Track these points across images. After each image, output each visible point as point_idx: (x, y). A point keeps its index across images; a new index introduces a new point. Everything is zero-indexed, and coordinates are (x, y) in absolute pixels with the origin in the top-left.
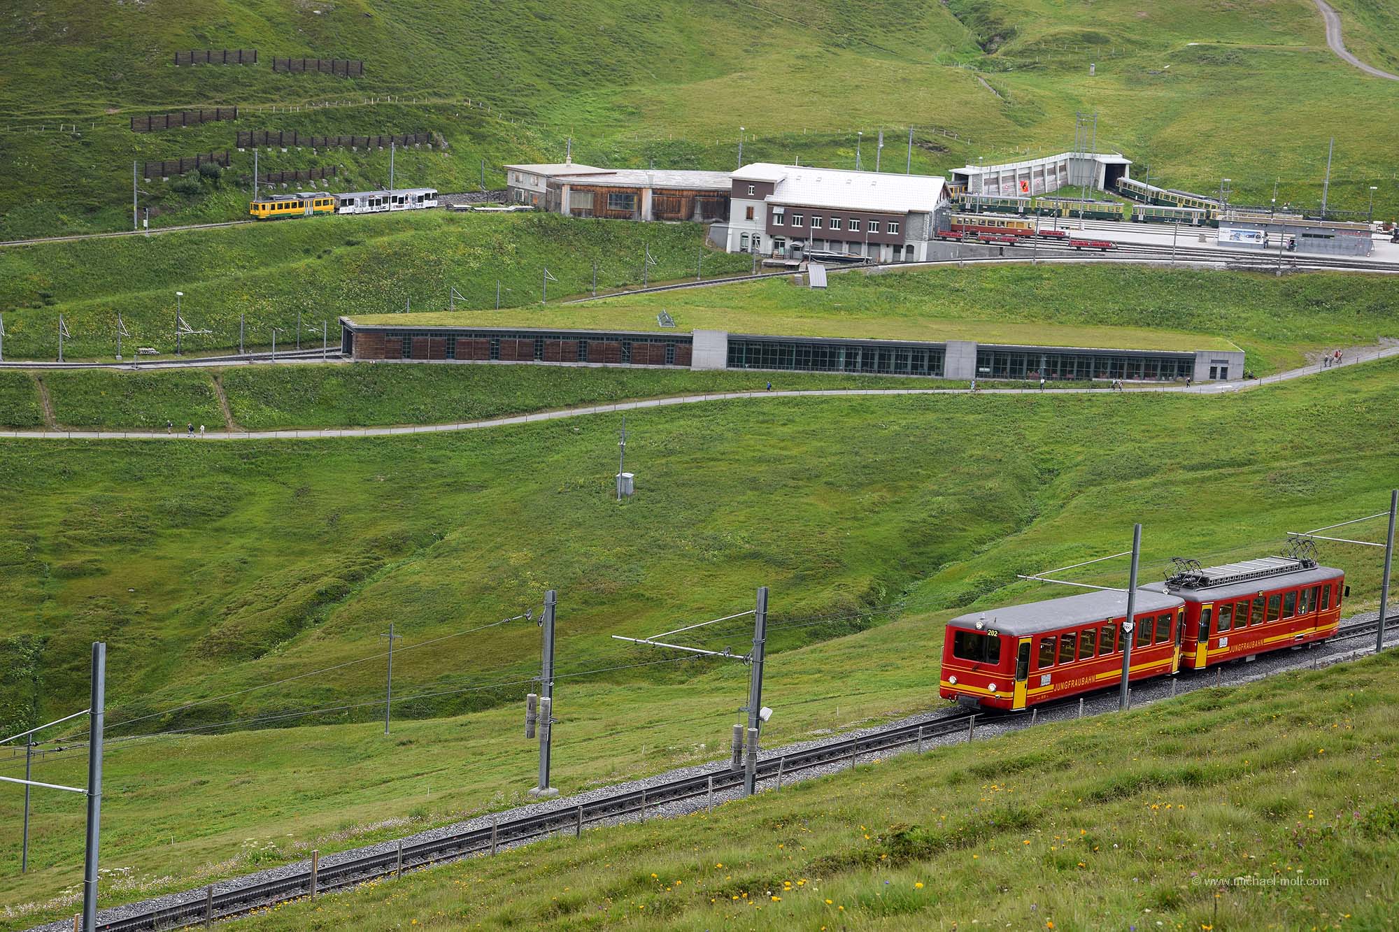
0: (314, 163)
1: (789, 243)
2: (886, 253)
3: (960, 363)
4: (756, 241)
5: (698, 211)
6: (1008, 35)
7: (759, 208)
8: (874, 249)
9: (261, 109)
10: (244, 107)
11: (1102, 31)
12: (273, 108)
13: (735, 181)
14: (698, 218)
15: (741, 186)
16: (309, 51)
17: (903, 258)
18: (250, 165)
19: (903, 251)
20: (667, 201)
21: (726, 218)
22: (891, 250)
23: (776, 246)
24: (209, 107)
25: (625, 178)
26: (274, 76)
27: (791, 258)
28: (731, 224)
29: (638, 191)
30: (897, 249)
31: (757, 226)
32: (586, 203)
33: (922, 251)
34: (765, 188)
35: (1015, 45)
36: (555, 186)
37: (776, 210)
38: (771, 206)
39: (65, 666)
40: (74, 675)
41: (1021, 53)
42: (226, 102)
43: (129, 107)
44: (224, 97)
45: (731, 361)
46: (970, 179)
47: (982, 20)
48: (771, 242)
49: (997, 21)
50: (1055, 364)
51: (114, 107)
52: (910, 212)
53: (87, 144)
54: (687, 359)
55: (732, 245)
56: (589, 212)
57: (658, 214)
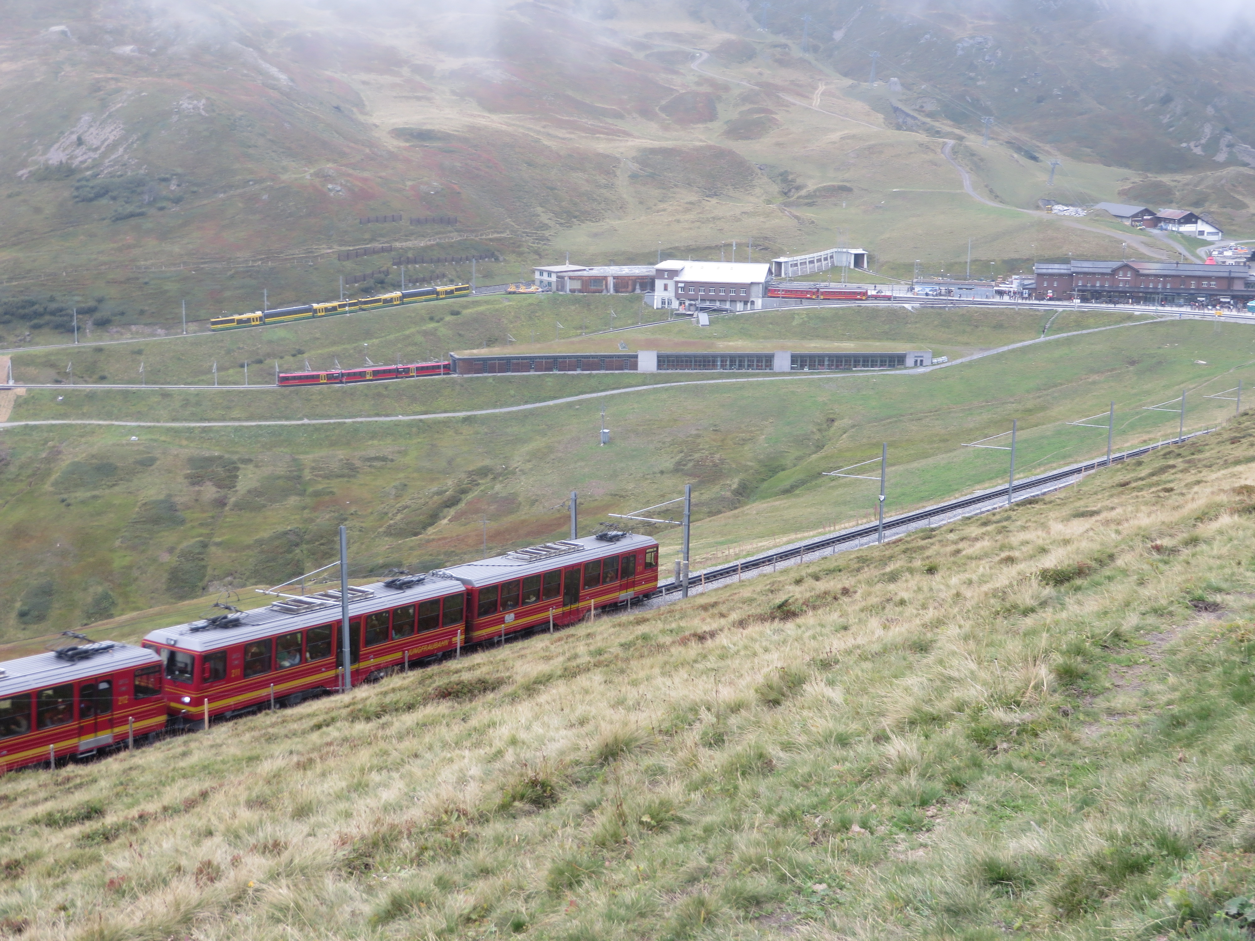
0: (433, 272)
1: (687, 303)
2: (739, 306)
3: (782, 362)
4: (670, 303)
5: (638, 287)
6: (798, 188)
7: (671, 284)
8: (733, 303)
9: (405, 244)
10: (398, 245)
11: (848, 185)
12: (409, 244)
13: (657, 270)
14: (638, 291)
15: (661, 273)
16: (429, 213)
17: (749, 308)
18: (400, 275)
19: (749, 304)
20: (622, 283)
21: (653, 289)
22: (742, 304)
23: (680, 304)
24: (377, 245)
25: (597, 271)
26: (411, 227)
27: (689, 310)
28: (656, 293)
29: (605, 278)
30: (746, 303)
31: (670, 294)
32: (577, 285)
33: (759, 303)
34: (673, 273)
35: (803, 192)
36: (560, 278)
37: (680, 285)
38: (677, 282)
39: (317, 543)
40: (322, 547)
41: (806, 197)
42: (387, 242)
43: (336, 248)
44: (385, 240)
45: (659, 367)
46: (783, 265)
47: (785, 180)
48: (678, 302)
49: (793, 181)
50: (833, 361)
51: (329, 248)
52: (752, 283)
53: (316, 269)
54: (635, 366)
55: (657, 304)
56: (580, 291)
57: (617, 290)
